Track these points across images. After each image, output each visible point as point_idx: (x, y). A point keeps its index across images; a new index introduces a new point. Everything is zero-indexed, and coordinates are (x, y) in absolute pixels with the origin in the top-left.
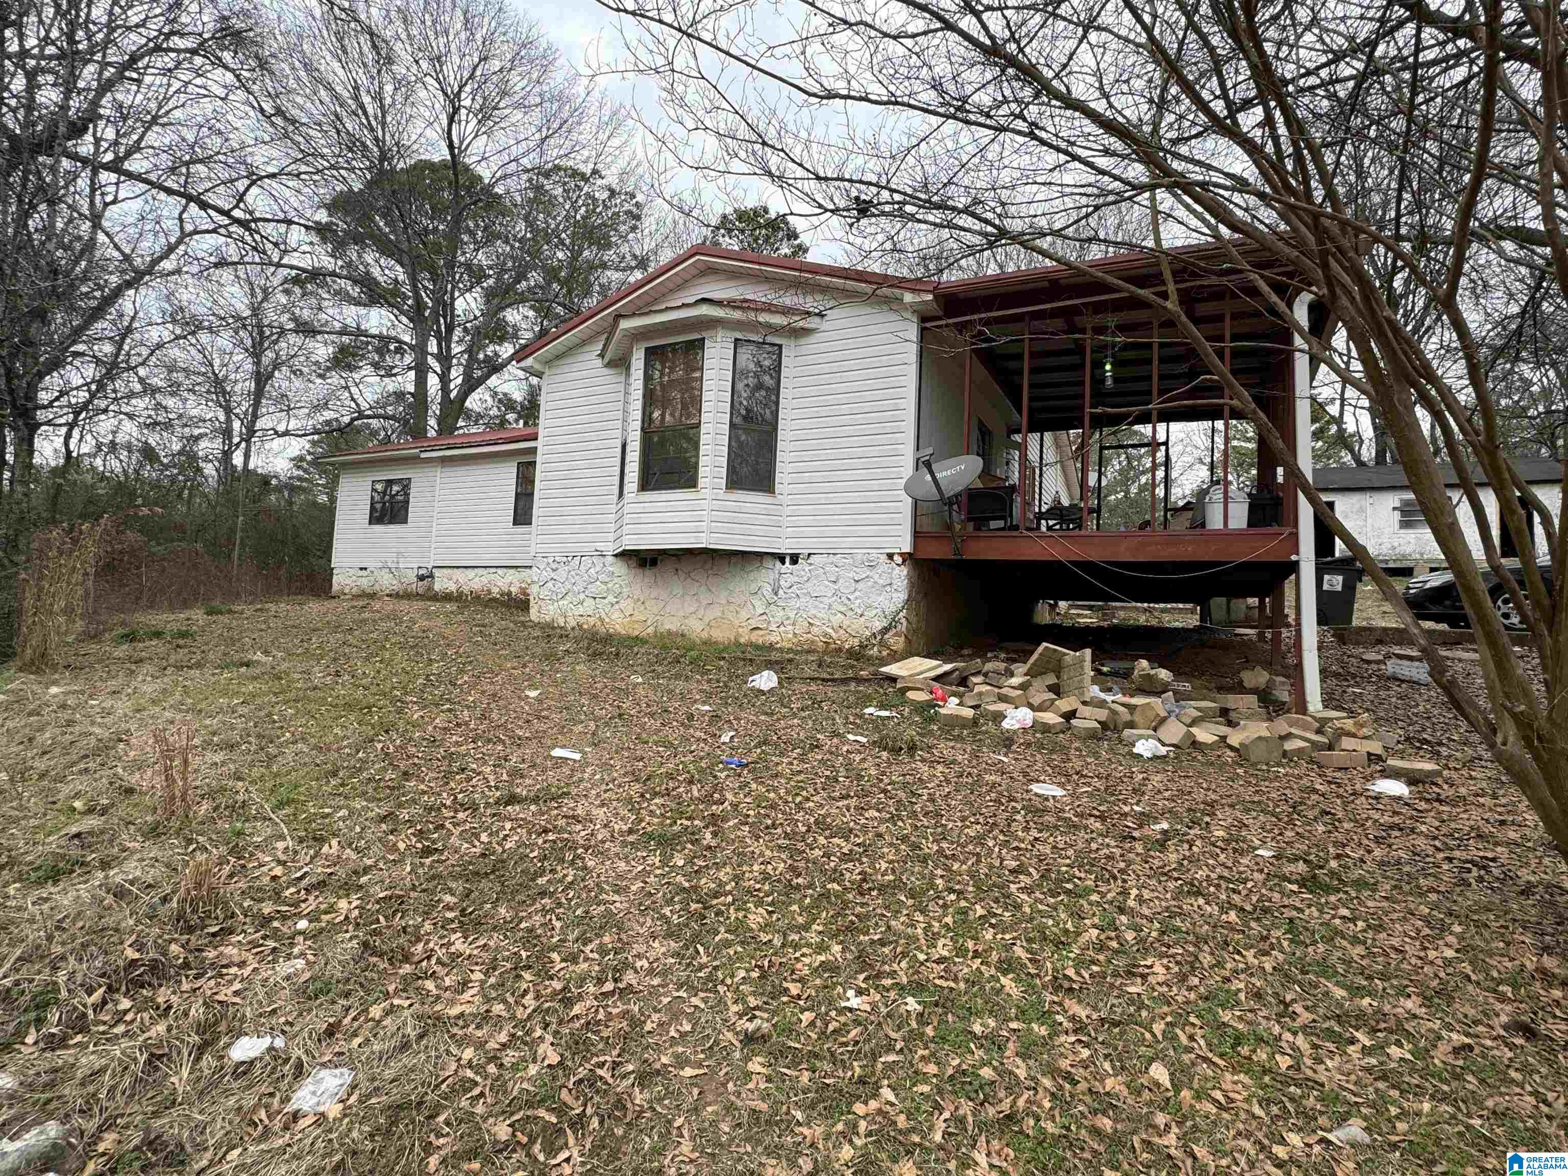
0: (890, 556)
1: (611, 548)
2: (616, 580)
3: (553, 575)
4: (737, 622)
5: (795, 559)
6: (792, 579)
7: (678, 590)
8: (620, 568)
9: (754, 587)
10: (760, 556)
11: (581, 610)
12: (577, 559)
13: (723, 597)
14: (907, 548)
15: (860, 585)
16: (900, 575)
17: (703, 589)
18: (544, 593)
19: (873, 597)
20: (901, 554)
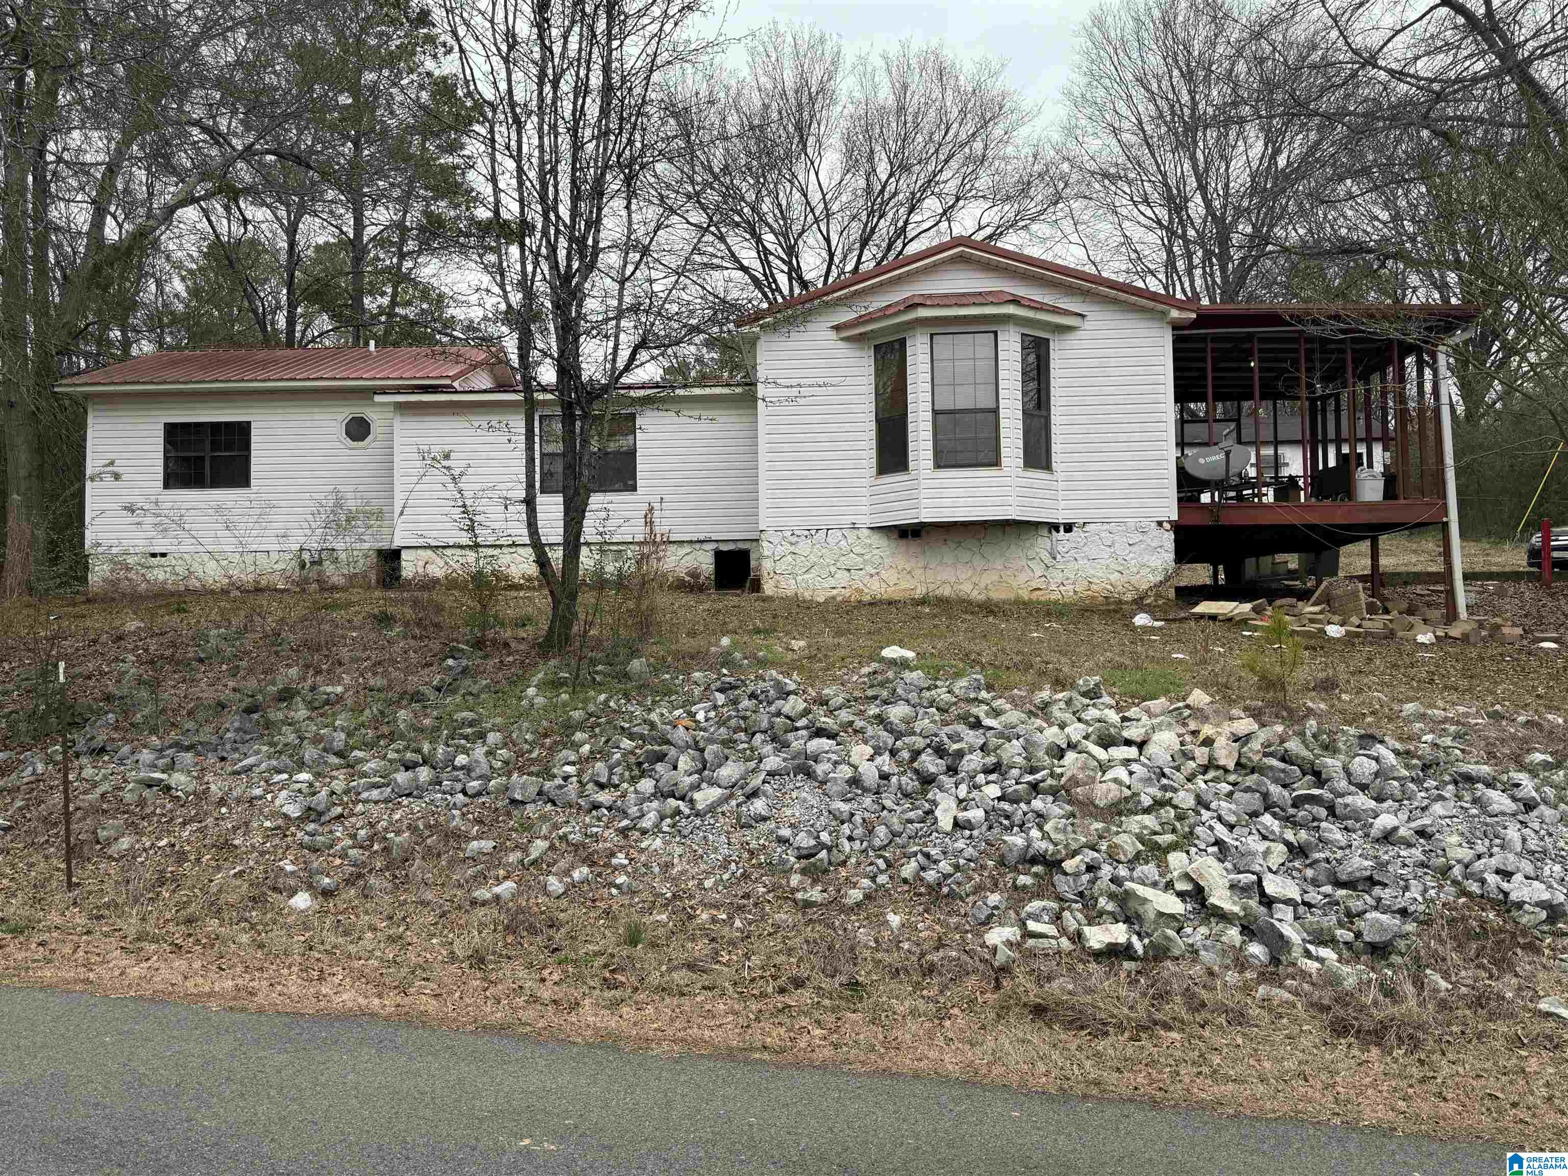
0: (1160, 524)
1: (866, 520)
2: (876, 552)
3: (792, 549)
4: (1015, 584)
5: (1069, 528)
6: (1068, 545)
7: (949, 559)
8: (877, 540)
9: (1031, 554)
10: (1036, 525)
11: (832, 582)
12: (822, 534)
13: (998, 564)
14: (1175, 517)
15: (1133, 549)
16: (1168, 539)
17: (978, 557)
18: (780, 568)
19: (1146, 557)
20: (1169, 522)
